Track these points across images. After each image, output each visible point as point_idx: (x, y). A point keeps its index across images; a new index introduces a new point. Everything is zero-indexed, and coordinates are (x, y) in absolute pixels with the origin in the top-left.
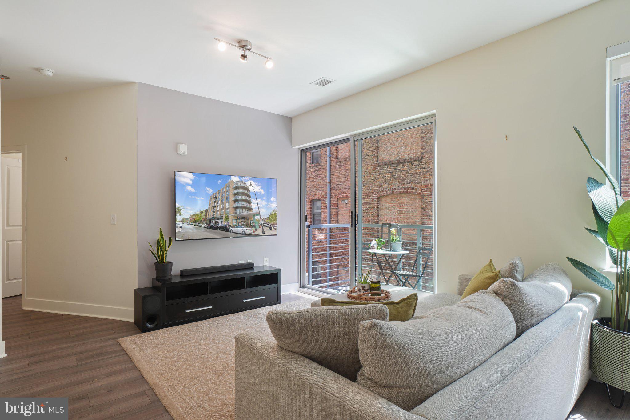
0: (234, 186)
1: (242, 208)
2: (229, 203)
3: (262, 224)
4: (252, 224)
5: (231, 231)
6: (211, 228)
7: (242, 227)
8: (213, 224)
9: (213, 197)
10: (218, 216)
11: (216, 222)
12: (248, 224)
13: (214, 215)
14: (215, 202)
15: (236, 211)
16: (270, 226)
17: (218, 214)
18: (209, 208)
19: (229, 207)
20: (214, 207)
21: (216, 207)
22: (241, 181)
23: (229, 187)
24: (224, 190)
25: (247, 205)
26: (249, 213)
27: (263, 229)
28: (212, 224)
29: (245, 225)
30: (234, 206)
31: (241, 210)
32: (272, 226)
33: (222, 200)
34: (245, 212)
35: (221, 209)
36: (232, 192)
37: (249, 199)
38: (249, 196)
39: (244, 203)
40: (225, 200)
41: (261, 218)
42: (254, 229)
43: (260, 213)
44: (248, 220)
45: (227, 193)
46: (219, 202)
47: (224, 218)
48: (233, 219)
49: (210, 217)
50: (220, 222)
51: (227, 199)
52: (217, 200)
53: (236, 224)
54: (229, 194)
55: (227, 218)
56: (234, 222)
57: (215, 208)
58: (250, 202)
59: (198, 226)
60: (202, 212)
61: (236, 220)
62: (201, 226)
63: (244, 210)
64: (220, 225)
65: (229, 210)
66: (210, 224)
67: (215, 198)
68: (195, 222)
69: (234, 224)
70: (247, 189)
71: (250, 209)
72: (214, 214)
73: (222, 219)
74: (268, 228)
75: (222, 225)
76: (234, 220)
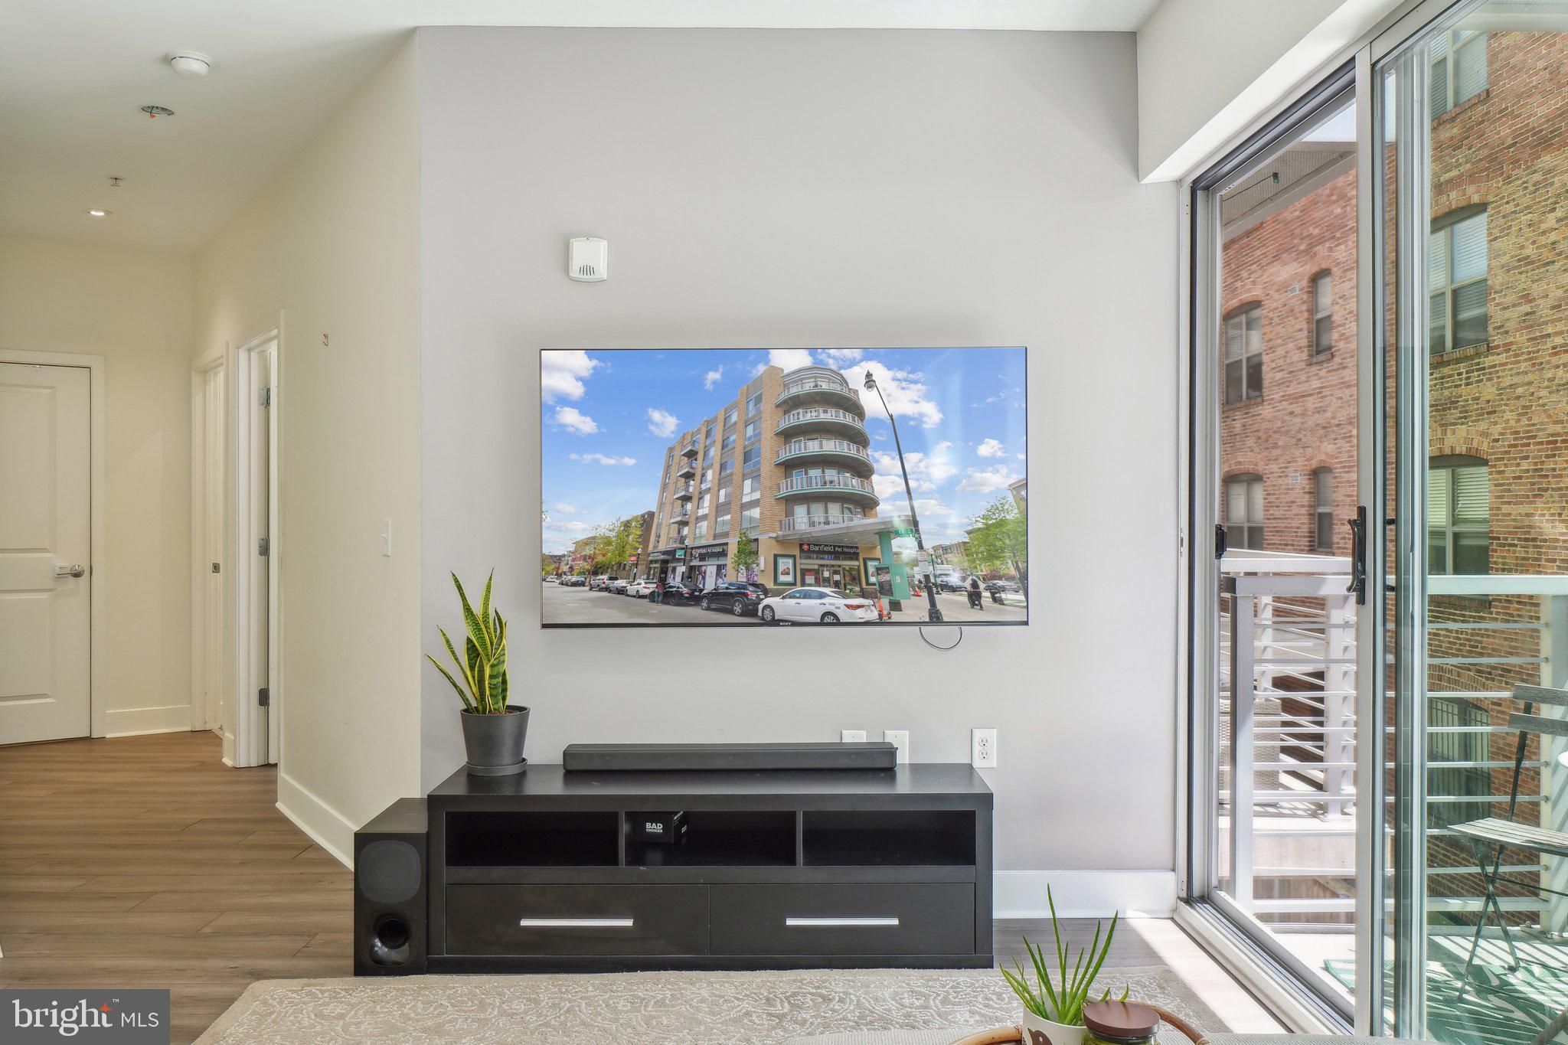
0: (783, 396)
1: (826, 498)
2: (756, 476)
3: (927, 577)
4: (873, 579)
5: (768, 615)
6: (666, 596)
7: (822, 596)
8: (678, 579)
9: (679, 453)
10: (703, 542)
11: (692, 573)
12: (855, 579)
13: (682, 540)
14: (689, 476)
15: (789, 513)
16: (975, 585)
17: (701, 534)
18: (661, 505)
19: (757, 495)
20: (686, 499)
21: (695, 499)
22: (817, 369)
23: (758, 400)
24: (734, 418)
25: (850, 483)
26: (860, 522)
27: (933, 603)
28: (676, 581)
29: (837, 584)
30: (784, 492)
31: (817, 509)
32: (982, 586)
33: (723, 467)
34: (837, 521)
35: (720, 509)
36: (772, 422)
37: (862, 455)
38: (858, 438)
39: (831, 474)
40: (736, 465)
41: (921, 547)
42: (885, 601)
43: (915, 523)
44: (854, 556)
45: (750, 431)
46: (710, 474)
47: (733, 550)
48: (776, 556)
49: (662, 547)
50: (711, 570)
51: (747, 457)
52: (698, 464)
53: (789, 578)
54: (757, 435)
55: (749, 550)
56: (781, 568)
57: (689, 506)
58: (863, 471)
59: (607, 589)
60: (627, 525)
61: (790, 561)
62: (621, 591)
63: (834, 509)
64: (709, 585)
65: (755, 513)
66: (663, 581)
67: (691, 455)
68: (595, 573)
69: (782, 578)
70: (853, 407)
71: (866, 504)
72: (686, 531)
73: (723, 554)
74: (963, 598)
75: (722, 584)
76: (781, 561)
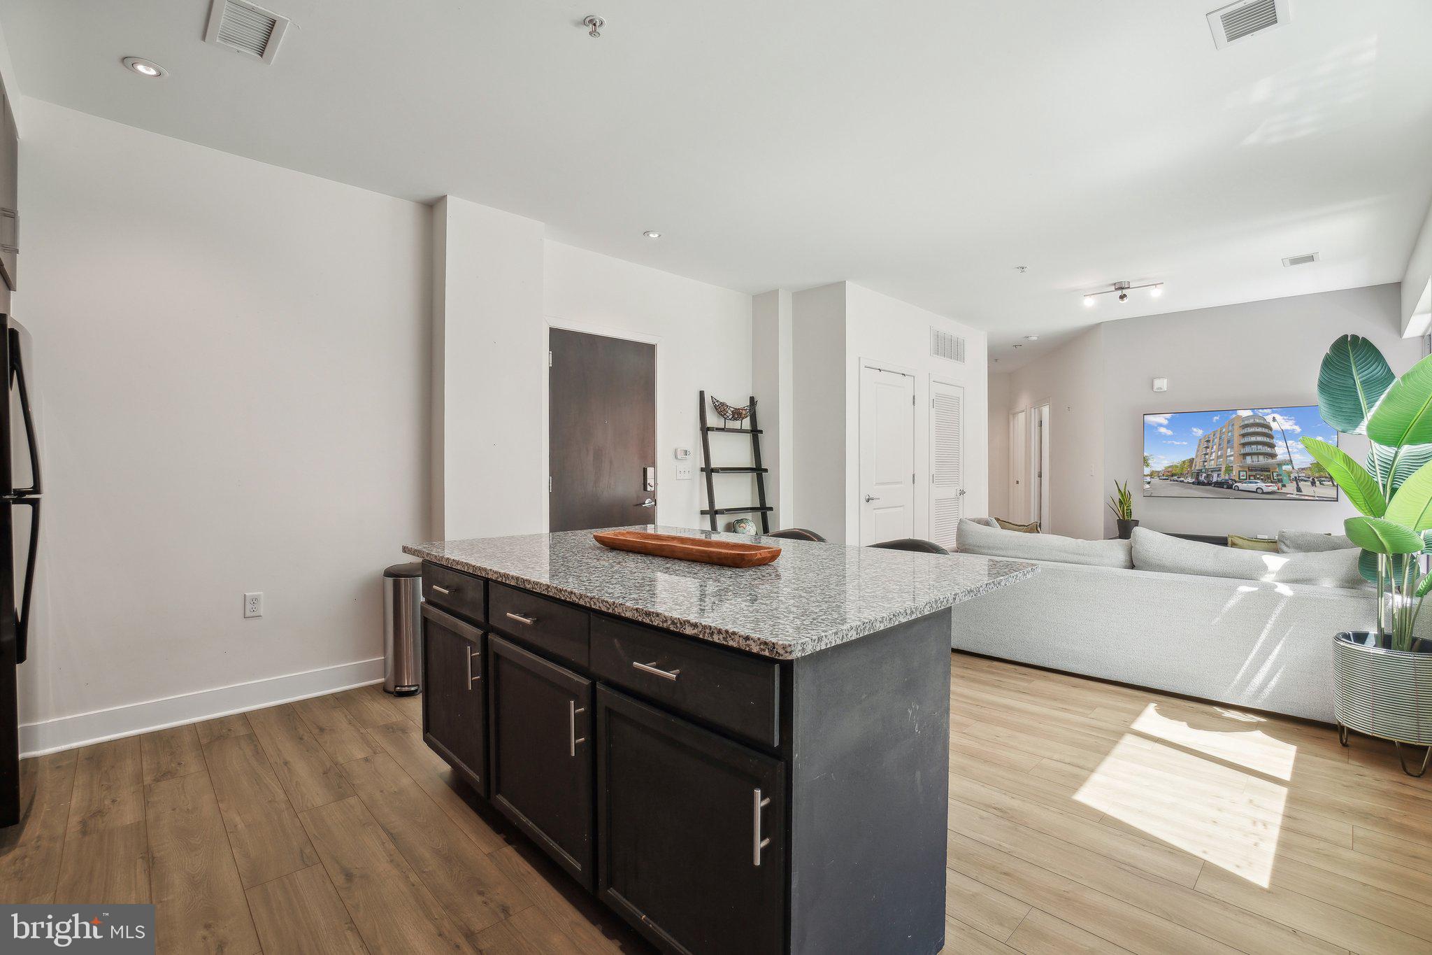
0: (1242, 424)
1: (1258, 454)
2: (1232, 448)
3: (1296, 477)
4: (1275, 478)
5: (1236, 488)
6: (1199, 483)
7: (1256, 483)
8: (1203, 478)
9: (1202, 441)
10: (1212, 467)
11: (1208, 476)
12: (1269, 478)
13: (1205, 466)
14: (1207, 447)
15: (1244, 458)
16: (1313, 479)
17: (1212, 464)
18: (1197, 456)
19: (1232, 453)
20: (1206, 454)
21: (1209, 455)
22: (1255, 416)
23: (1233, 425)
24: (1224, 430)
25: (1268, 450)
26: (1270, 461)
27: (1298, 485)
28: (1202, 478)
29: (1262, 479)
30: (1242, 452)
31: (1255, 458)
32: (1316, 480)
33: (1220, 445)
34: (1262, 461)
35: (1218, 457)
36: (1237, 432)
37: (1271, 441)
38: (1271, 437)
39: (1260, 447)
40: (1225, 444)
41: (1293, 468)
42: (1280, 485)
43: (1291, 461)
44: (1269, 471)
45: (1230, 434)
46: (1215, 447)
47: (1223, 469)
48: (1239, 471)
49: (1197, 468)
50: (1215, 475)
51: (1229, 442)
52: (1210, 444)
53: (1245, 478)
54: (1233, 435)
55: (1229, 469)
56: (1241, 475)
57: (1207, 456)
58: (1272, 446)
59: (1177, 481)
60: (1184, 462)
61: (1245, 473)
62: (1182, 481)
63: (1261, 458)
64: (1215, 479)
65: (1232, 458)
66: (1197, 478)
67: (1208, 441)
68: (1172, 476)
69: (1242, 478)
70: (1269, 428)
71: (1273, 456)
72: (1206, 464)
73: (1220, 470)
74: (1309, 483)
75: (1219, 480)
76: (1242, 473)
